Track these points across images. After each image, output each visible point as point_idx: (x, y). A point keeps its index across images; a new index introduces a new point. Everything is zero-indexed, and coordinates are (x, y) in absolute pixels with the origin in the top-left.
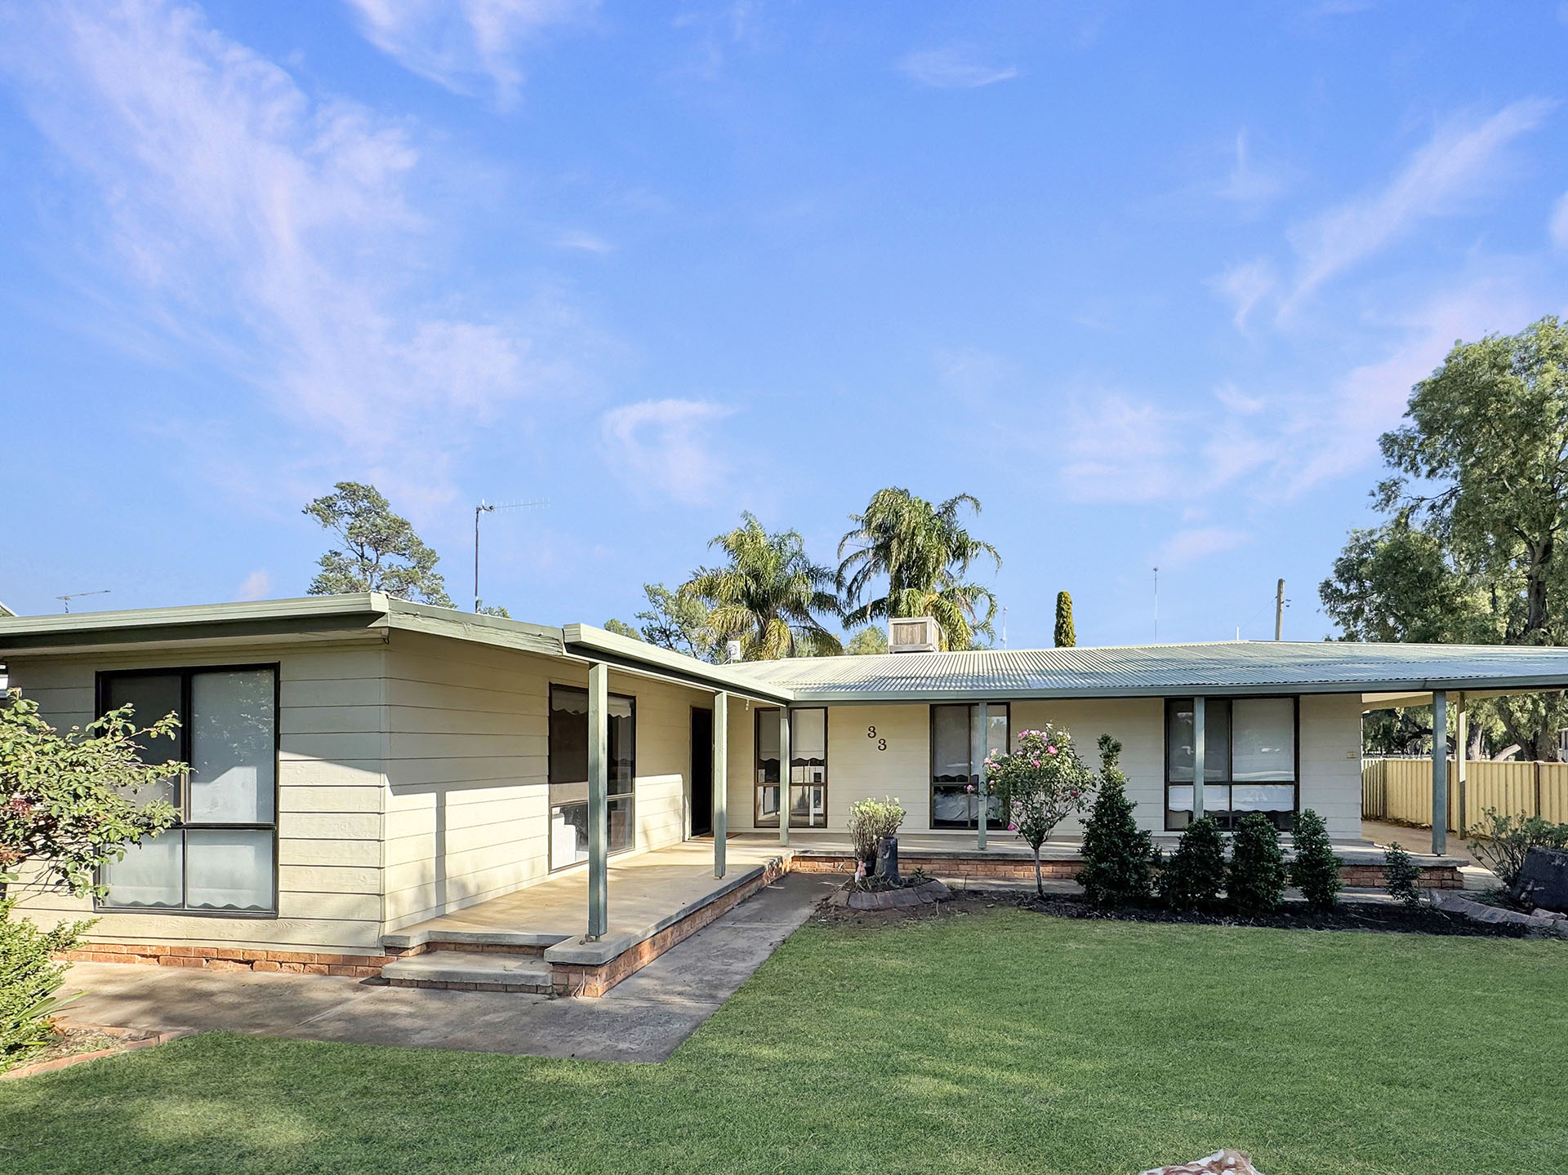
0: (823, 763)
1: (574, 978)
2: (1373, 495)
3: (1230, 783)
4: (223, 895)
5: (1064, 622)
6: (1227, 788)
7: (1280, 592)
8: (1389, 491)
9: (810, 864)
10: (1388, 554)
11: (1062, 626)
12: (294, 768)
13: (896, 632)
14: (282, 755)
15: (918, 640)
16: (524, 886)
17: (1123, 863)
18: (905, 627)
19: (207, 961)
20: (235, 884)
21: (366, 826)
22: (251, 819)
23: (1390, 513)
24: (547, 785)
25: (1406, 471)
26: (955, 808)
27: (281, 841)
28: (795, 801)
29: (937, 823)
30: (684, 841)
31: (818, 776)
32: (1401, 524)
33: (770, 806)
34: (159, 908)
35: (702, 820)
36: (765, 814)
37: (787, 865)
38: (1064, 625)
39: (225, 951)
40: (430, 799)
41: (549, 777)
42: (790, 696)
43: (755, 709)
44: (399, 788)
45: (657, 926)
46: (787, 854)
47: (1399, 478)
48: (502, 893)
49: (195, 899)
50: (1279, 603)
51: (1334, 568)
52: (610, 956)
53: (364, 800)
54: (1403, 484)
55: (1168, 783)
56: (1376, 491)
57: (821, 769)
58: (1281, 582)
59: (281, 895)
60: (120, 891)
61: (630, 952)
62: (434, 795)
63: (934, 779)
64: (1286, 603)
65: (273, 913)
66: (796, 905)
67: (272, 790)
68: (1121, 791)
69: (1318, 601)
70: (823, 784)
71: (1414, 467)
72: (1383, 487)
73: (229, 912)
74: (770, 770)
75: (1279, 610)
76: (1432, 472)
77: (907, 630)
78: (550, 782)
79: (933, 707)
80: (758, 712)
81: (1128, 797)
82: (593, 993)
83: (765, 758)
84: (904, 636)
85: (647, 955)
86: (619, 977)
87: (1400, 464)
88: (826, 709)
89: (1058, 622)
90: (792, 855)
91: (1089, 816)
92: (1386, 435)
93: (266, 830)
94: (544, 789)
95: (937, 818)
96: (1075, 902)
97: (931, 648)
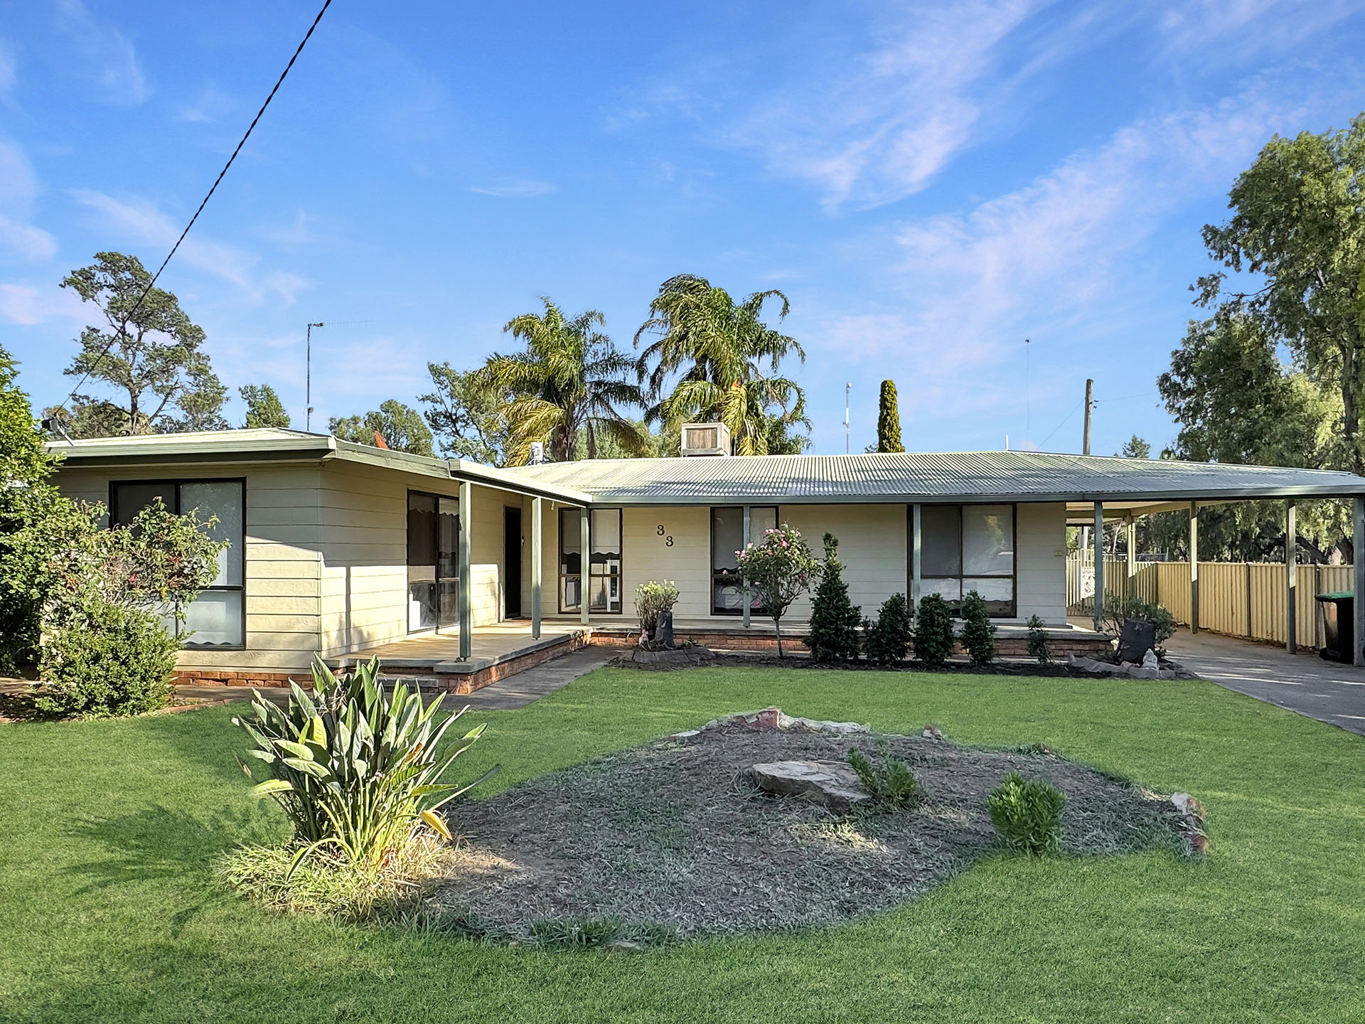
0: (619, 557)
1: (452, 683)
2: (1192, 289)
4: (203, 636)
7: (1088, 393)
8: (1209, 286)
9: (606, 639)
12: (257, 549)
13: (689, 437)
14: (248, 540)
16: (392, 641)
18: (697, 432)
19: (193, 680)
20: (211, 628)
21: (307, 588)
22: (225, 584)
23: (1209, 308)
24: (406, 567)
25: (1228, 264)
26: (731, 597)
27: (248, 598)
29: (717, 610)
30: (499, 622)
31: (613, 569)
32: (1224, 319)
33: (572, 599)
35: (513, 605)
37: (587, 639)
39: (208, 673)
40: (343, 571)
41: (407, 560)
42: (589, 498)
44: (329, 563)
45: (499, 659)
46: (588, 630)
47: (1219, 273)
48: (381, 643)
50: (1088, 403)
51: (1171, 361)
52: (475, 668)
53: (305, 570)
54: (1222, 279)
55: (909, 576)
56: (1195, 285)
57: (616, 563)
58: (1089, 382)
59: (247, 634)
61: (485, 670)
62: (345, 569)
63: (715, 572)
64: (1094, 404)
65: (240, 647)
67: (240, 563)
70: (618, 576)
71: (1236, 263)
72: (1202, 282)
73: (208, 647)
74: (571, 563)
75: (1087, 411)
77: (699, 435)
78: (408, 564)
79: (713, 510)
80: (562, 512)
82: (464, 692)
83: (567, 552)
84: (696, 441)
86: (479, 686)
87: (1222, 257)
88: (621, 510)
90: (592, 630)
92: (1207, 227)
93: (237, 591)
94: (405, 568)
95: (718, 606)
97: (721, 452)
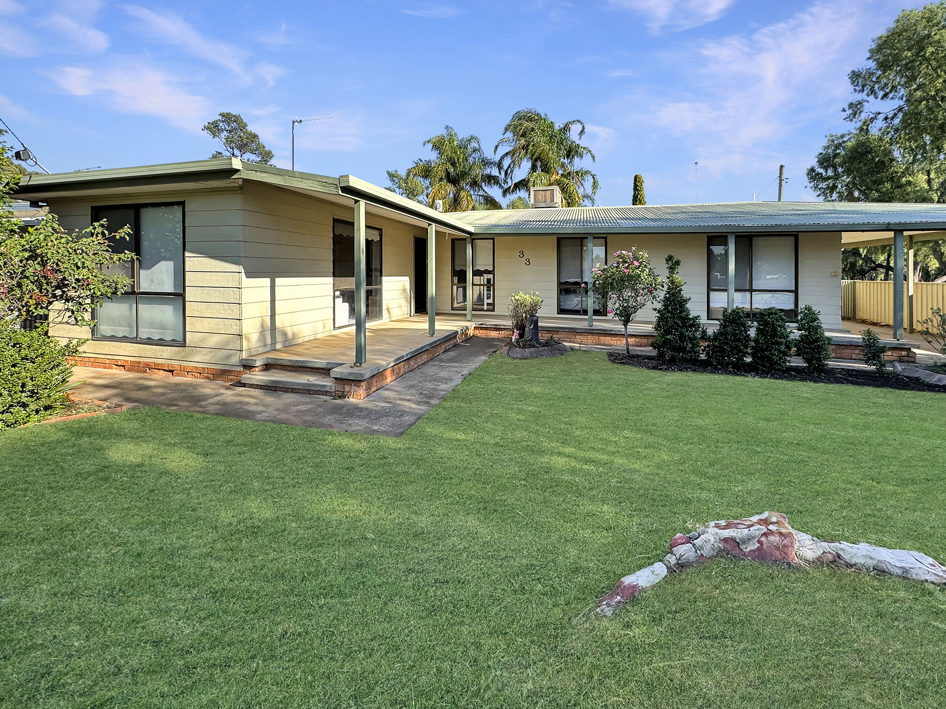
0: (492, 272)
1: (347, 388)
2: (844, 110)
3: (751, 290)
4: (157, 333)
5: (639, 194)
6: (748, 294)
7: (781, 174)
8: (855, 108)
9: (484, 332)
10: (854, 150)
11: (637, 197)
12: (193, 263)
13: (535, 195)
14: (187, 254)
15: (549, 200)
16: (319, 336)
17: (682, 336)
18: (541, 192)
19: (149, 369)
20: (163, 327)
21: (231, 296)
22: (173, 291)
23: (856, 122)
24: (332, 278)
25: (868, 95)
26: (574, 301)
27: (187, 303)
28: (475, 297)
29: (561, 311)
30: (410, 316)
31: (489, 280)
32: (864, 130)
33: (461, 299)
34: (124, 339)
35: (421, 304)
36: (457, 303)
37: (471, 332)
38: (639, 196)
39: (159, 364)
40: (267, 281)
41: (333, 273)
42: (472, 230)
43: (452, 239)
44: (249, 275)
45: (395, 361)
46: (471, 325)
47: (862, 100)
48: (307, 339)
49: (143, 335)
50: (781, 180)
51: (817, 160)
52: (368, 375)
53: (229, 280)
54: (865, 104)
55: (709, 289)
56: (846, 108)
57: (491, 276)
58: (782, 167)
59: (187, 333)
60: (105, 329)
61: (379, 375)
62: (269, 280)
63: (560, 284)
64: (785, 180)
65: (183, 344)
66: (476, 354)
67: (181, 274)
68: (680, 290)
69: (805, 180)
70: (492, 285)
71: (872, 92)
72: (851, 105)
73: (161, 343)
74: (460, 276)
75: (780, 185)
76: (885, 96)
77: (542, 194)
78: (334, 276)
79: (559, 240)
80: (454, 241)
81: (685, 294)
82: (357, 398)
83: (457, 268)
84: (540, 198)
85: (389, 378)
86: (373, 389)
87: (863, 91)
88: (493, 239)
89: (635, 193)
90: (474, 326)
91: (659, 306)
92: (853, 72)
93: (179, 296)
94: (330, 280)
95: (562, 307)
96: (651, 360)
97: (557, 205)
